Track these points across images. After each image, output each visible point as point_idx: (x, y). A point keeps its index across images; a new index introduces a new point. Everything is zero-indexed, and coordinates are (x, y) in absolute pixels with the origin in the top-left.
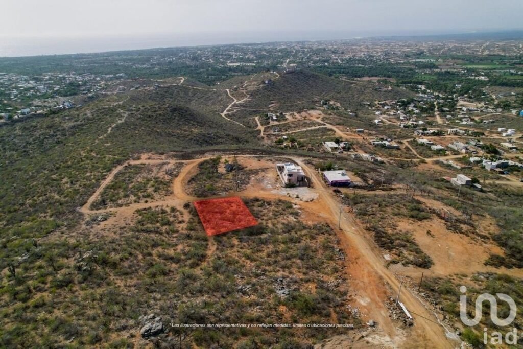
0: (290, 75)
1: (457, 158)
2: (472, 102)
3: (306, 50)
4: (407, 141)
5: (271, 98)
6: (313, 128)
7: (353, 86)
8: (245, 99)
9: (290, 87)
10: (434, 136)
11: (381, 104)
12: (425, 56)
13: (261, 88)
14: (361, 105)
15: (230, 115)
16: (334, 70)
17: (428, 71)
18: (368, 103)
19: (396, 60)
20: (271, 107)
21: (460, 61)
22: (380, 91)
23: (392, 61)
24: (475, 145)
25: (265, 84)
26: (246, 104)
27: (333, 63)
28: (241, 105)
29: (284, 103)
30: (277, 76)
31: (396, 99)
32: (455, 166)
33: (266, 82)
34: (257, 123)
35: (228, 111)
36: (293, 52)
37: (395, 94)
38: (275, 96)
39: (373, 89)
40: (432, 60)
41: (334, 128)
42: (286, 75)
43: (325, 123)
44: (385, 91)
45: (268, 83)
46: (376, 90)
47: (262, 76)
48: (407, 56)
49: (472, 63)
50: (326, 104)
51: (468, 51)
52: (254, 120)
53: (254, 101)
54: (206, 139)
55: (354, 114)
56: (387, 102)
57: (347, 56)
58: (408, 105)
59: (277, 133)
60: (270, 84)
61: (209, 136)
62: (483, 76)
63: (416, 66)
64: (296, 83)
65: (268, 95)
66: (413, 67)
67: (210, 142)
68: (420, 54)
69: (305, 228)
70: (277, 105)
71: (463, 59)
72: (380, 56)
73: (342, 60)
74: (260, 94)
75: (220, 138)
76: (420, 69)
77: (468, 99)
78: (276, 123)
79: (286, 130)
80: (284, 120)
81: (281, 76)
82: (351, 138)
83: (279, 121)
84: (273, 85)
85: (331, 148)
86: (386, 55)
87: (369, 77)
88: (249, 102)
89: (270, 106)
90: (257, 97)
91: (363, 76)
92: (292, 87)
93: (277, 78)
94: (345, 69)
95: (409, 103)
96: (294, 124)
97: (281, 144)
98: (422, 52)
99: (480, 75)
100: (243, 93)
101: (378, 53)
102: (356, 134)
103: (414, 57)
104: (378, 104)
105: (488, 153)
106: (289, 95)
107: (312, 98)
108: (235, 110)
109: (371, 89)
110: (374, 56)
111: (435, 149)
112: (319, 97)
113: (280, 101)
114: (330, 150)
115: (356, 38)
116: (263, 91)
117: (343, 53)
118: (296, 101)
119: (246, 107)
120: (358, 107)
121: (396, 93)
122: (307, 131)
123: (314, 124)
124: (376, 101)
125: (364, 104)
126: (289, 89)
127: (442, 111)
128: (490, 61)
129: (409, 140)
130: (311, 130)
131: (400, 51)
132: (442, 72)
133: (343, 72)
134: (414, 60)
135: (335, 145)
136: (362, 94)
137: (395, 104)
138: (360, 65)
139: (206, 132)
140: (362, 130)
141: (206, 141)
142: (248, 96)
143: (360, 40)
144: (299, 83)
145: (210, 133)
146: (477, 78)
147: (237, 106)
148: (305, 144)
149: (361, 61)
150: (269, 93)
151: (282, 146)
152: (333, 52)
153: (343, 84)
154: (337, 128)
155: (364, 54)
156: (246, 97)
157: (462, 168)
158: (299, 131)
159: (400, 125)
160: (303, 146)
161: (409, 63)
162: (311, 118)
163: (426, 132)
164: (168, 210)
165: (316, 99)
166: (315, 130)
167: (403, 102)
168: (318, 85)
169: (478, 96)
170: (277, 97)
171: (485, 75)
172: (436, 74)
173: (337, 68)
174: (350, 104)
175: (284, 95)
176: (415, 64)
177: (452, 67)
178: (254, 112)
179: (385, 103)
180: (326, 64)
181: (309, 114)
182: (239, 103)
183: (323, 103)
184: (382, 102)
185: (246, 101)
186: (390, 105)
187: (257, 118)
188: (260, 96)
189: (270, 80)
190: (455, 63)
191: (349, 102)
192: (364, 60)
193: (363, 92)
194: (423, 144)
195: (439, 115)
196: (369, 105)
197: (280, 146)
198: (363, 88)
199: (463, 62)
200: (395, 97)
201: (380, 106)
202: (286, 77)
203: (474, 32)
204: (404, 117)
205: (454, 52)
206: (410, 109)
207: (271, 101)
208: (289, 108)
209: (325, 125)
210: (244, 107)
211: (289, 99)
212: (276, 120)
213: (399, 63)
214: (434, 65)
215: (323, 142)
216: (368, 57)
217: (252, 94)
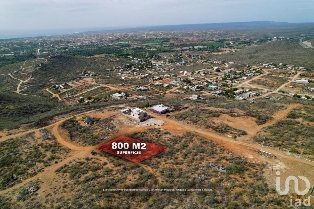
0: (55, 59)
1: (178, 88)
2: (158, 61)
3: (48, 42)
4: (149, 85)
5: (48, 75)
6: (94, 88)
7: (96, 60)
8: (29, 79)
9: (57, 66)
10: (159, 80)
11: (117, 69)
12: (121, 40)
13: (38, 70)
14: (106, 71)
15: (24, 91)
16: (75, 53)
17: (127, 48)
18: (110, 69)
19: (107, 44)
20: (52, 81)
21: (139, 42)
22: (113, 62)
23: (105, 44)
24: (180, 81)
25: (40, 66)
26: (32, 82)
27: (71, 49)
28: (28, 83)
29: (59, 77)
30: (46, 60)
31: (123, 65)
32: (181, 92)
33: (40, 65)
34: (50, 93)
35: (20, 89)
36: (39, 44)
37: (122, 63)
38: (50, 73)
39: (109, 61)
40: (126, 42)
41: (106, 86)
42: (52, 59)
43: (100, 84)
44: (116, 61)
45: (42, 66)
46: (110, 61)
47: (33, 61)
48: (112, 41)
49: (145, 42)
50: (86, 74)
51: (140, 37)
52: (46, 91)
53: (37, 79)
54: (25, 111)
55: (110, 77)
56: (119, 67)
57: (78, 44)
58: (131, 67)
59: (71, 96)
60: (43, 66)
61: (25, 108)
62: (153, 48)
63: (120, 46)
64: (61, 63)
65: (45, 74)
66: (119, 47)
67: (30, 112)
68: (118, 40)
69: (182, 138)
70: (55, 79)
71: (140, 41)
72: (97, 42)
73: (76, 47)
74: (39, 73)
75: (35, 108)
76: (123, 48)
77: (155, 60)
78: (65, 90)
79: (77, 93)
80: (70, 87)
81: (48, 60)
82: (122, 90)
83: (67, 88)
84: (46, 67)
85: (119, 97)
86: (101, 41)
87: (98, 54)
88: (34, 80)
89: (50, 80)
90: (37, 76)
91: (94, 55)
92: (59, 66)
93: (46, 61)
94: (80, 51)
95: (131, 66)
96: (79, 88)
97: (83, 102)
98: (119, 39)
99: (152, 48)
100: (25, 75)
101: (95, 40)
102: (122, 87)
103: (116, 41)
104: (115, 69)
105: (187, 83)
106: (59, 71)
107: (75, 71)
108: (26, 88)
109: (107, 61)
110: (94, 43)
111: (166, 86)
112: (79, 70)
113: (55, 76)
114: (119, 98)
115: (75, 33)
116: (40, 72)
117: (74, 42)
118: (66, 75)
119: (33, 84)
120: (106, 72)
121: (122, 61)
122: (91, 91)
123: (93, 86)
124: (113, 67)
125: (108, 70)
126: (58, 68)
127: (148, 68)
128: (152, 41)
129: (149, 84)
130: (94, 90)
131: (107, 38)
132: (134, 48)
133: (81, 54)
134: (117, 43)
135: (120, 95)
136: (104, 64)
137: (124, 67)
138: (89, 49)
139: (22, 106)
140: (123, 84)
141: (26, 112)
142: (31, 76)
143: (78, 34)
144: (63, 63)
145: (25, 106)
146: (152, 50)
147: (26, 85)
148: (100, 99)
149: (88, 46)
150: (45, 72)
151: (85, 103)
152: (68, 42)
153: (90, 60)
154: (108, 85)
155: (88, 42)
156: (29, 77)
157: (184, 92)
158: (86, 92)
159: (138, 78)
160: (99, 100)
161: (115, 45)
162: (88, 83)
163: (154, 79)
164: (84, 161)
165: (78, 71)
166: (96, 89)
167: (128, 66)
168: (75, 63)
169: (159, 59)
170: (52, 74)
171: (155, 48)
172: (132, 49)
173: (76, 52)
174: (100, 71)
175: (57, 72)
176: (118, 45)
177: (137, 45)
178: (41, 86)
179: (119, 68)
180: (67, 50)
181: (85, 81)
182: (26, 82)
183: (84, 73)
184: (117, 68)
185: (31, 80)
186: (122, 69)
187: (47, 90)
188: (39, 75)
189: (42, 64)
190: (138, 43)
191: (98, 71)
192: (90, 46)
193: (103, 63)
194: (158, 85)
195: (148, 70)
196: (111, 70)
197: (83, 103)
198: (102, 61)
199: (141, 42)
200: (122, 64)
201: (117, 70)
202: (52, 60)
203: (135, 27)
204: (136, 73)
205: (134, 38)
206: (133, 69)
207: (49, 77)
208: (64, 80)
209: (100, 85)
210: (31, 84)
211: (60, 74)
212: (64, 88)
213: (110, 45)
214: (129, 45)
215: (111, 95)
216: (91, 43)
217: (34, 74)
